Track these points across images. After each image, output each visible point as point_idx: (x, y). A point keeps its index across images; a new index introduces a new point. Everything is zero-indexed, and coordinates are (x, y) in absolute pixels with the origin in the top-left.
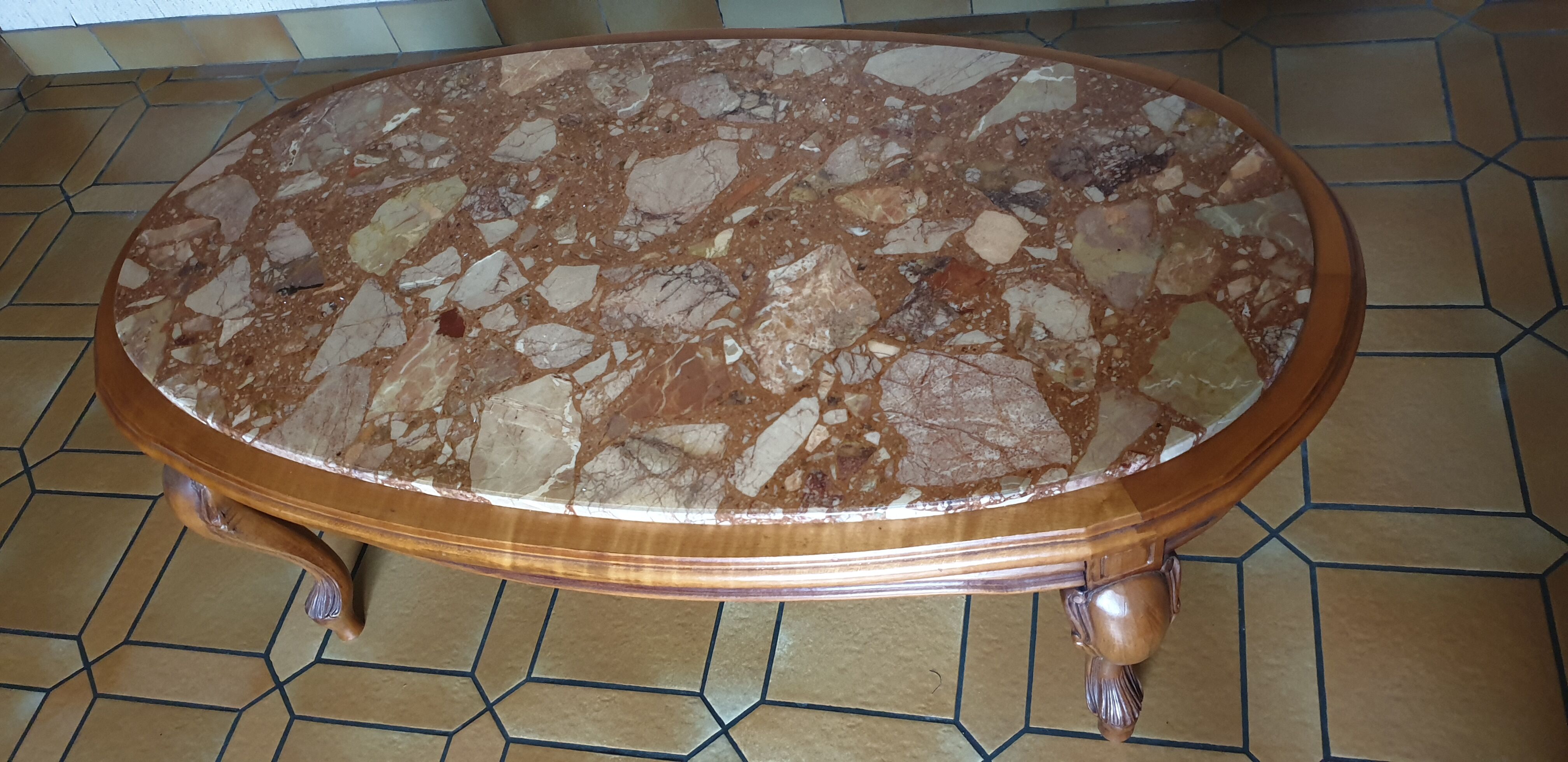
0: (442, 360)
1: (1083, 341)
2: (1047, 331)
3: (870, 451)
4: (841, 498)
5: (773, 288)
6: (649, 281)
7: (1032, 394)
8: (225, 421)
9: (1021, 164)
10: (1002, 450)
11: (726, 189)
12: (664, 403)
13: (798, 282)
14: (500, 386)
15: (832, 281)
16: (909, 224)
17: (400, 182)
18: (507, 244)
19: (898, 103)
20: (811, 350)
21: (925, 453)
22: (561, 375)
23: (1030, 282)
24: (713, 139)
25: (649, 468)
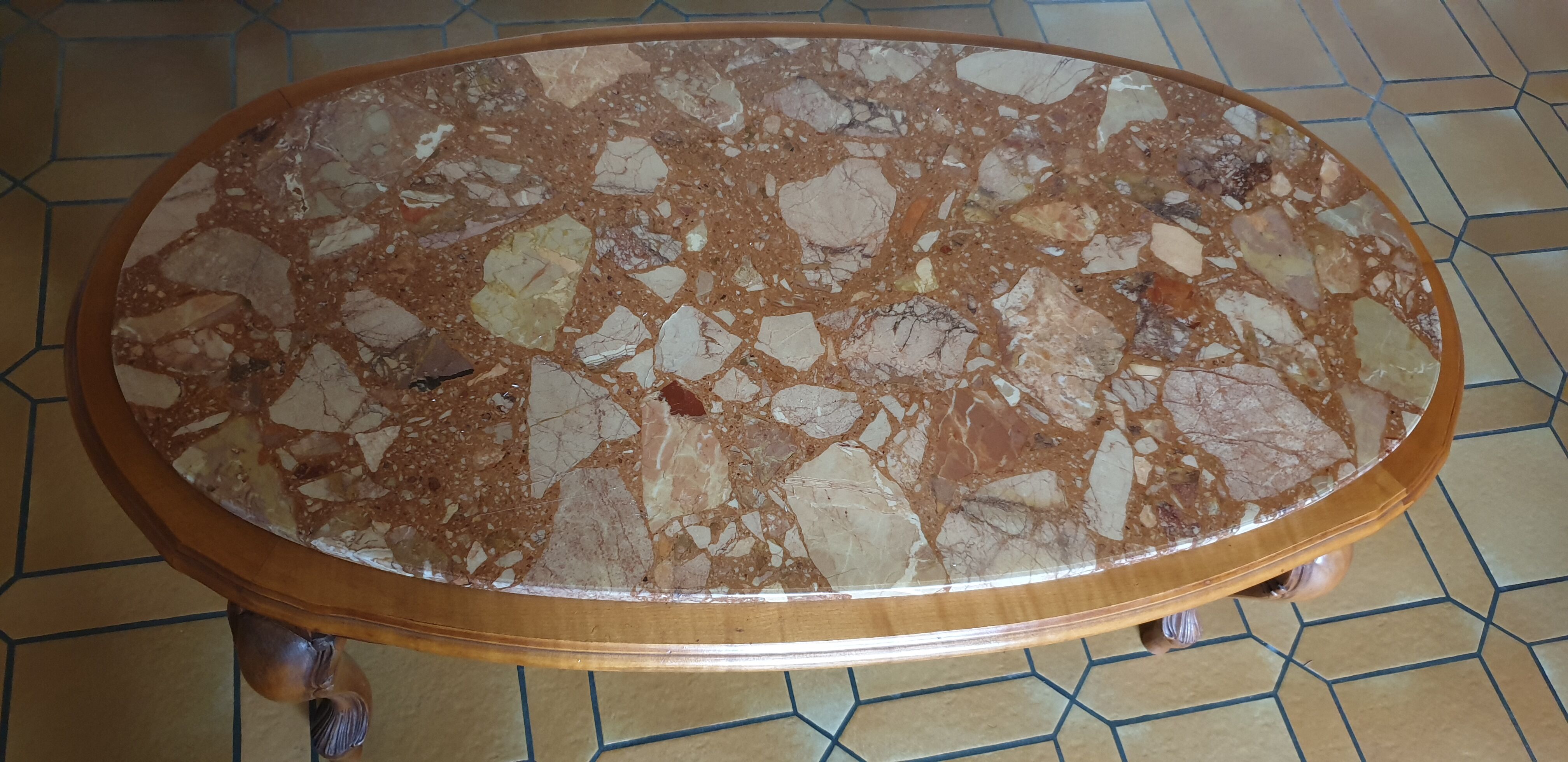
0: (699, 445)
1: (1300, 344)
2: (1269, 338)
3: (1194, 476)
4: (1197, 525)
5: (1008, 320)
6: (875, 323)
7: (1290, 398)
8: (453, 569)
9: (1158, 175)
10: (1296, 453)
11: (894, 214)
12: (975, 457)
13: (1029, 309)
14: (788, 466)
15: (1059, 305)
16: (1095, 241)
17: (491, 226)
18: (687, 296)
19: (1013, 113)
20: (1083, 380)
21: (1240, 468)
22: (847, 442)
23: (1229, 291)
24: (847, 157)
25: (1004, 529)
